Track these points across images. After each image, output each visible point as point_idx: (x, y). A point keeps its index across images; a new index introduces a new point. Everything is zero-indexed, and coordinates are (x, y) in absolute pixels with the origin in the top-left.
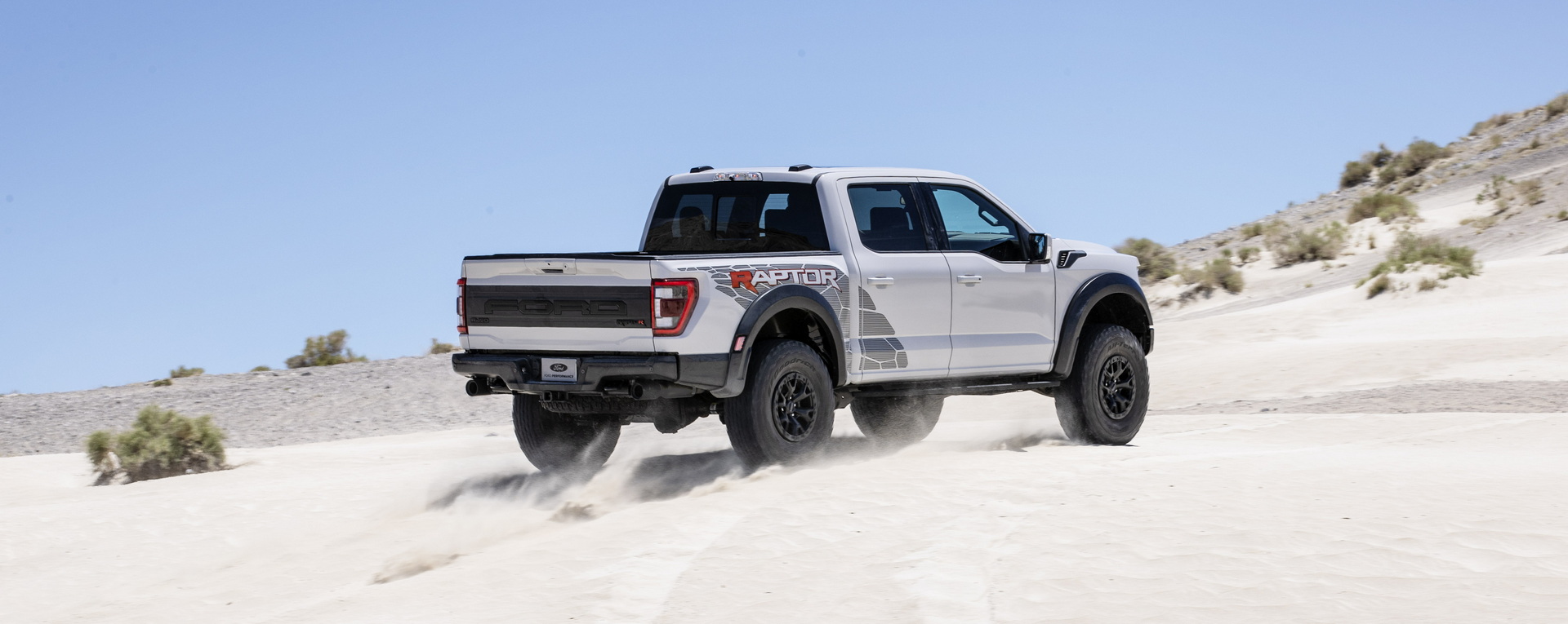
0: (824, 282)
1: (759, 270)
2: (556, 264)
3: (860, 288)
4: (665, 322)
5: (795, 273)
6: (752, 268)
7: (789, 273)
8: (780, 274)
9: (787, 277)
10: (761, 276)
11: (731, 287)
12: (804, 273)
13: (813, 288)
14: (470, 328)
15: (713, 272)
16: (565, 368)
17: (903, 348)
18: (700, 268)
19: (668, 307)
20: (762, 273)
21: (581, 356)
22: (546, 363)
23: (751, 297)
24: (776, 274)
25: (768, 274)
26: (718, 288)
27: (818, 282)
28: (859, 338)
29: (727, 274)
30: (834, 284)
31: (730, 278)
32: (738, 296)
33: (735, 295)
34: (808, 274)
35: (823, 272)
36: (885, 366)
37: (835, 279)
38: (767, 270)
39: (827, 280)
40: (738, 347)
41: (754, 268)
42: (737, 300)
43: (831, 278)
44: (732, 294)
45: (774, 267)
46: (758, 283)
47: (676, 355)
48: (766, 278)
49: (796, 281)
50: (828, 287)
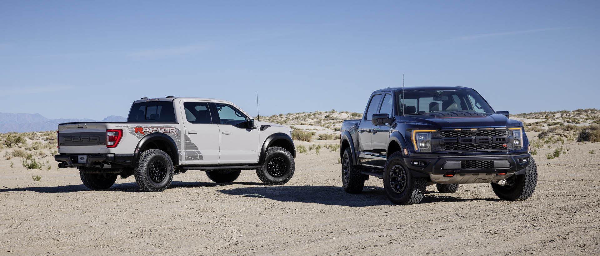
0: (171, 132)
2: (81, 125)
6: (143, 127)
8: (154, 129)
10: (146, 129)
11: (135, 132)
13: (166, 133)
14: (61, 147)
15: (128, 127)
16: (84, 158)
20: (147, 128)
21: (88, 155)
22: (79, 157)
24: (152, 129)
26: (130, 133)
27: (168, 132)
29: (134, 128)
30: (175, 133)
32: (137, 135)
35: (170, 129)
36: (194, 160)
37: (175, 131)
39: (172, 131)
41: (144, 127)
42: (137, 137)
43: (174, 131)
44: (135, 135)
46: (145, 131)
48: (148, 130)
49: (160, 131)
50: (172, 134)
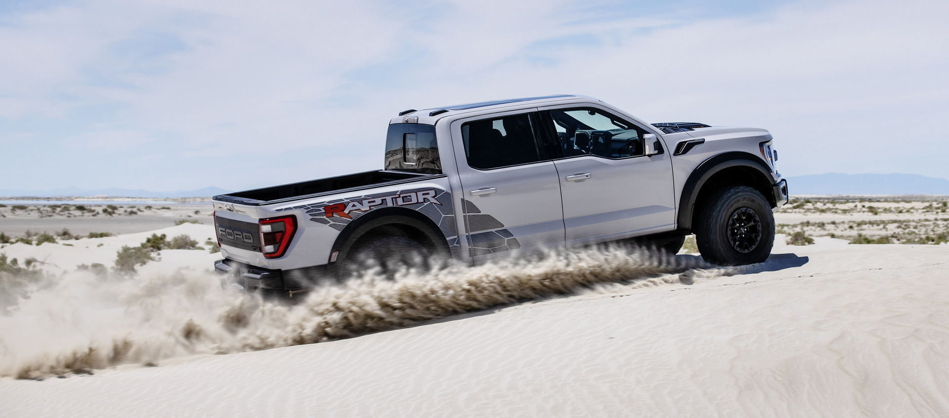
1: (352, 201)
3: (463, 200)
4: (270, 249)
5: (389, 199)
7: (382, 200)
9: (381, 202)
12: (399, 197)
17: (512, 236)
18: (296, 208)
19: (270, 238)
23: (344, 222)
25: (361, 204)
28: (467, 234)
31: (323, 211)
33: (330, 223)
34: (403, 197)
38: (360, 200)
40: (334, 259)
45: (367, 197)
47: (279, 270)
